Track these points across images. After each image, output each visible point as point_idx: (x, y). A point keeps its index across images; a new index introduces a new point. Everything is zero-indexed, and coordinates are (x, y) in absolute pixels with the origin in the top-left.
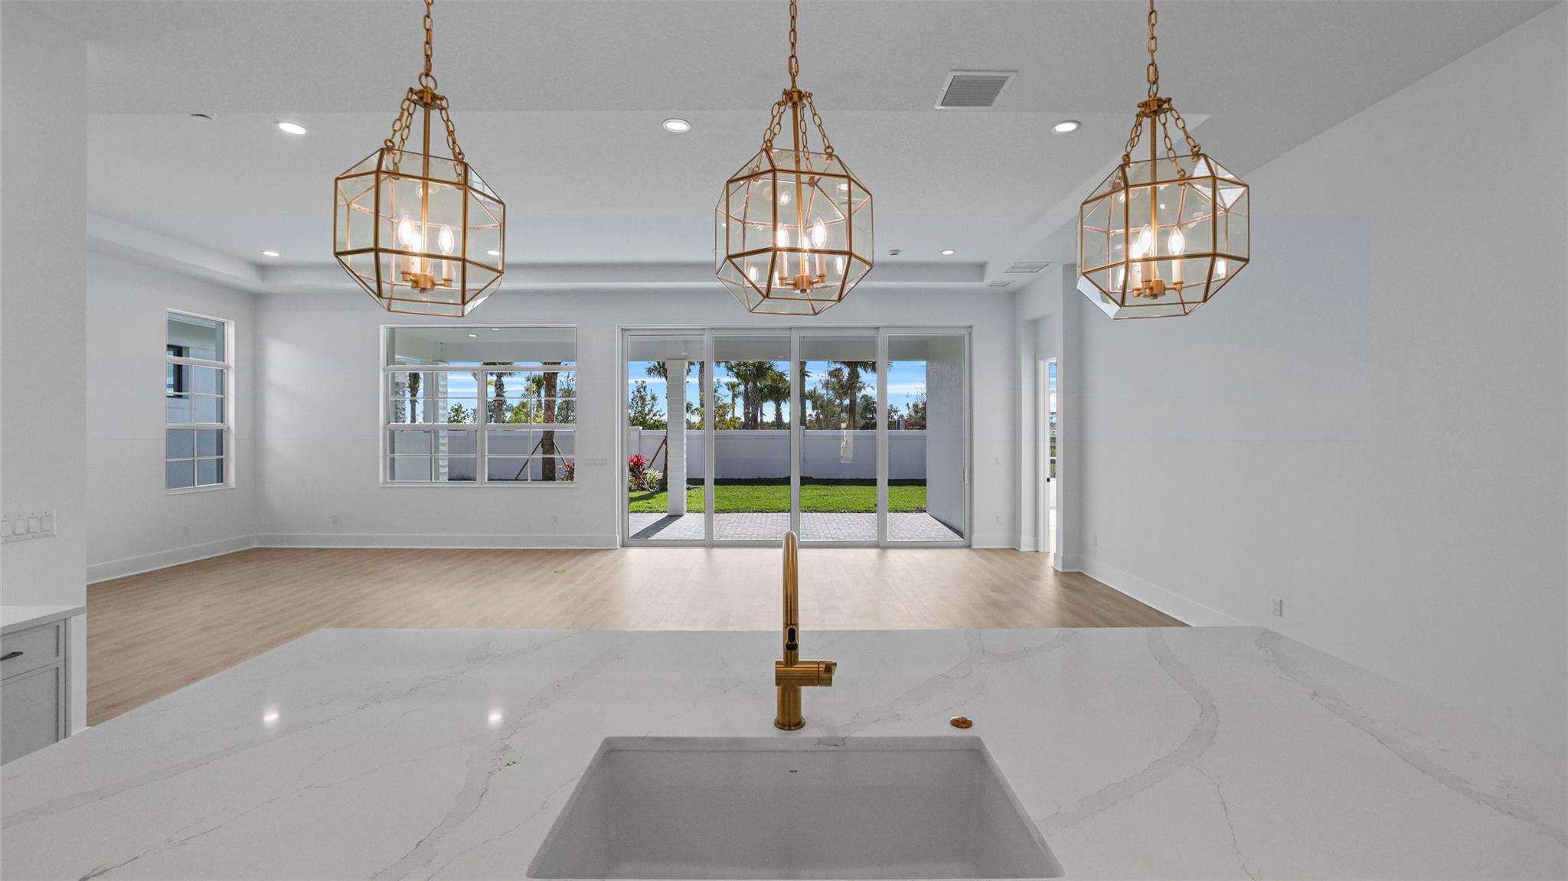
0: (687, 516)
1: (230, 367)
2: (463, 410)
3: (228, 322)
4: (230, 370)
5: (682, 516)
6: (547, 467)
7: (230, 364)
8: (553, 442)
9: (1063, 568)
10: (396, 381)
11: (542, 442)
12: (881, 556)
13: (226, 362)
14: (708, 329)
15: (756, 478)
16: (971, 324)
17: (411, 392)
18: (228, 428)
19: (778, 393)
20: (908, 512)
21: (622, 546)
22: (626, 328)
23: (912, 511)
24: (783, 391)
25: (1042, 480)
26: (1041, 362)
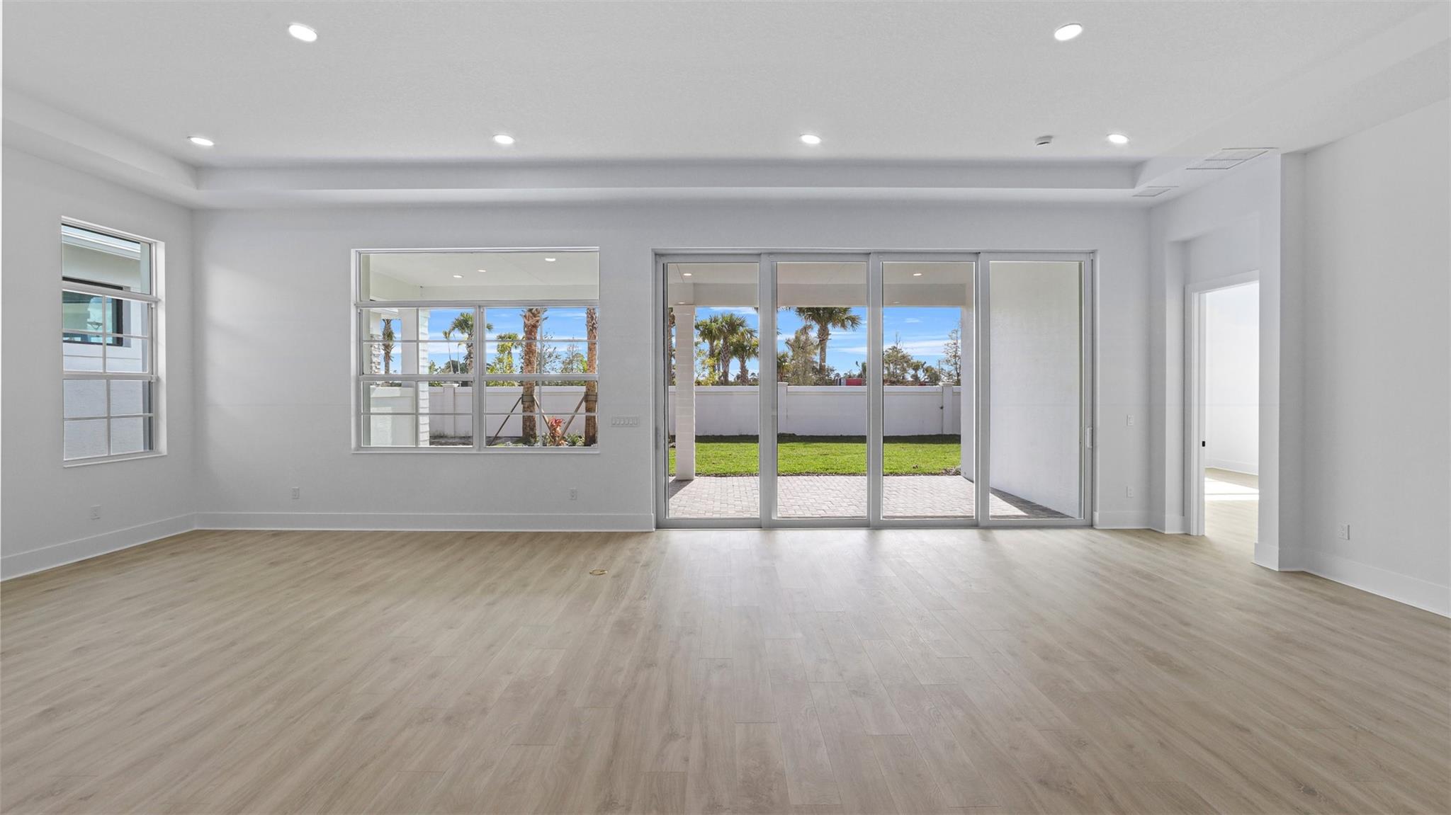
0: (697, 480)
1: (160, 300)
2: (436, 367)
3: (156, 243)
4: (159, 304)
5: (692, 480)
6: (528, 424)
7: (159, 297)
8: (533, 398)
9: (1279, 567)
10: (371, 333)
11: (522, 398)
12: (985, 539)
13: (154, 294)
14: (765, 253)
15: (738, 434)
17: (385, 350)
18: (158, 379)
19: (742, 351)
20: (938, 474)
21: (658, 527)
22: (664, 252)
23: (941, 474)
24: (750, 348)
25: (1195, 444)
26: (1195, 296)
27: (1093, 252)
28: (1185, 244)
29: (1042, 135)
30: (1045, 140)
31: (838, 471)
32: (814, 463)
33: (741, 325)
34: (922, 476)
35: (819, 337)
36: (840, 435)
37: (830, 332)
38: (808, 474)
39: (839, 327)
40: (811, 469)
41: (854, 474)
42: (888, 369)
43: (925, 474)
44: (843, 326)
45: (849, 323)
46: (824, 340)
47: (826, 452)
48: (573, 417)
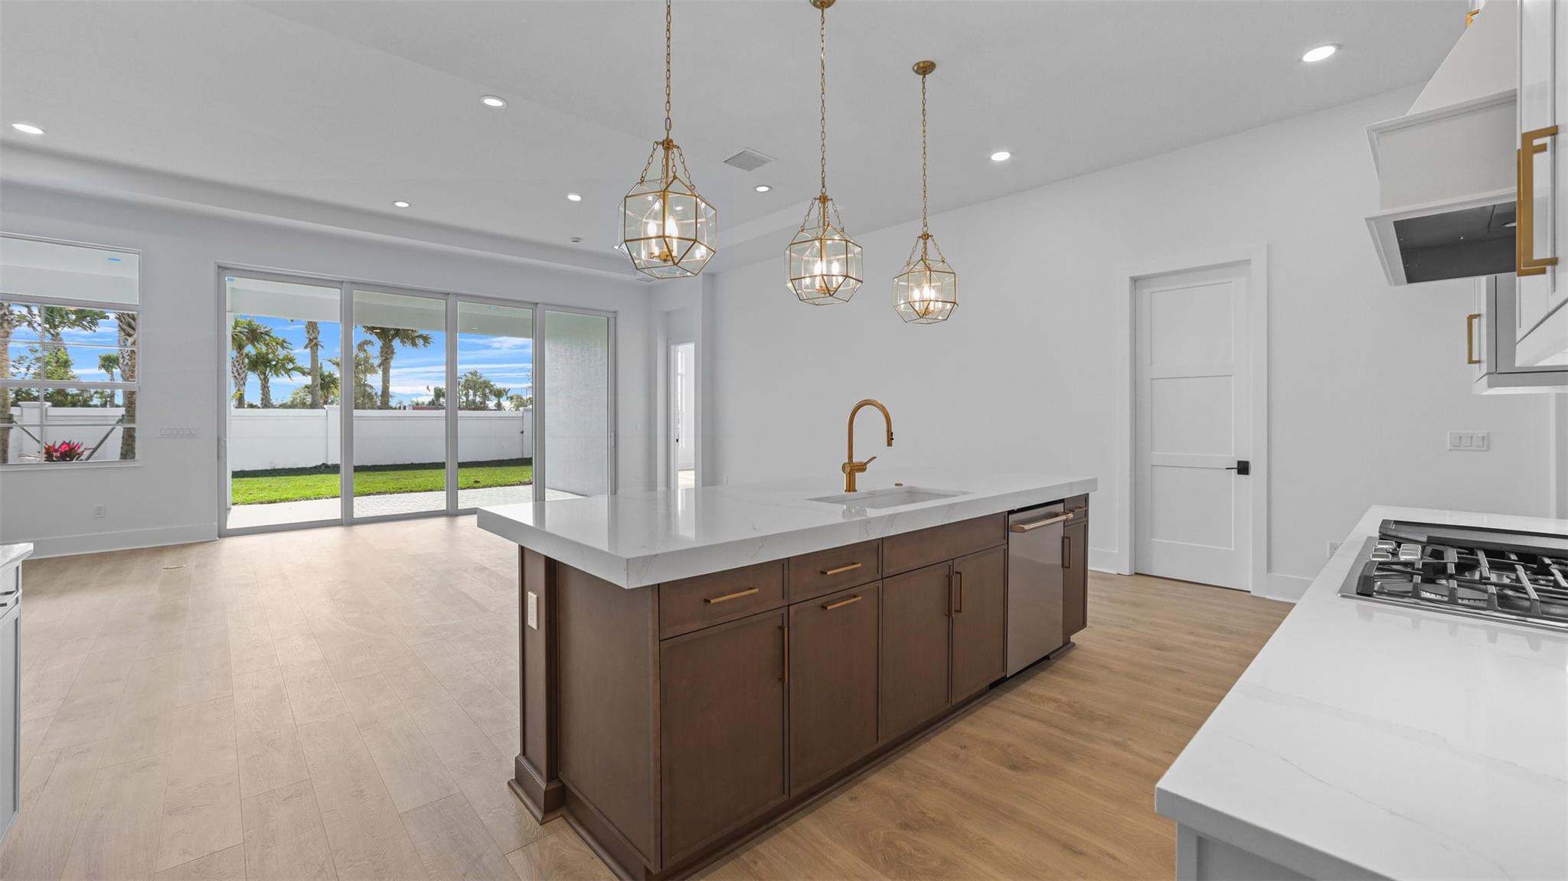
14: (347, 282)
16: (616, 310)
20: (514, 485)
21: (220, 536)
22: (226, 266)
23: (517, 485)
24: (277, 362)
25: (673, 441)
26: (673, 347)
27: (615, 312)
28: (668, 314)
29: (575, 236)
30: (576, 240)
31: (413, 489)
32: (385, 486)
33: (267, 334)
34: (499, 487)
35: (382, 356)
36: (410, 463)
37: (395, 351)
38: (379, 493)
39: (409, 346)
40: (383, 490)
41: (431, 490)
42: (467, 395)
43: (501, 486)
44: (414, 344)
45: (420, 342)
46: (387, 359)
47: (398, 477)
48: (113, 429)
